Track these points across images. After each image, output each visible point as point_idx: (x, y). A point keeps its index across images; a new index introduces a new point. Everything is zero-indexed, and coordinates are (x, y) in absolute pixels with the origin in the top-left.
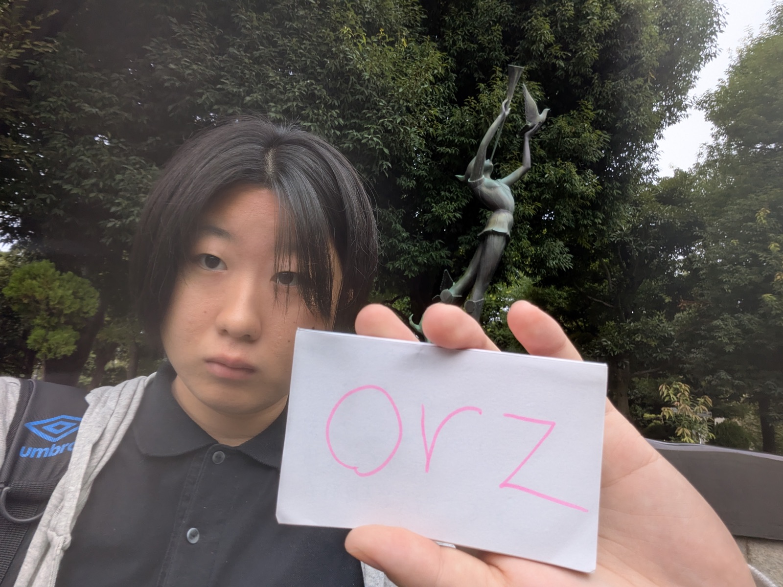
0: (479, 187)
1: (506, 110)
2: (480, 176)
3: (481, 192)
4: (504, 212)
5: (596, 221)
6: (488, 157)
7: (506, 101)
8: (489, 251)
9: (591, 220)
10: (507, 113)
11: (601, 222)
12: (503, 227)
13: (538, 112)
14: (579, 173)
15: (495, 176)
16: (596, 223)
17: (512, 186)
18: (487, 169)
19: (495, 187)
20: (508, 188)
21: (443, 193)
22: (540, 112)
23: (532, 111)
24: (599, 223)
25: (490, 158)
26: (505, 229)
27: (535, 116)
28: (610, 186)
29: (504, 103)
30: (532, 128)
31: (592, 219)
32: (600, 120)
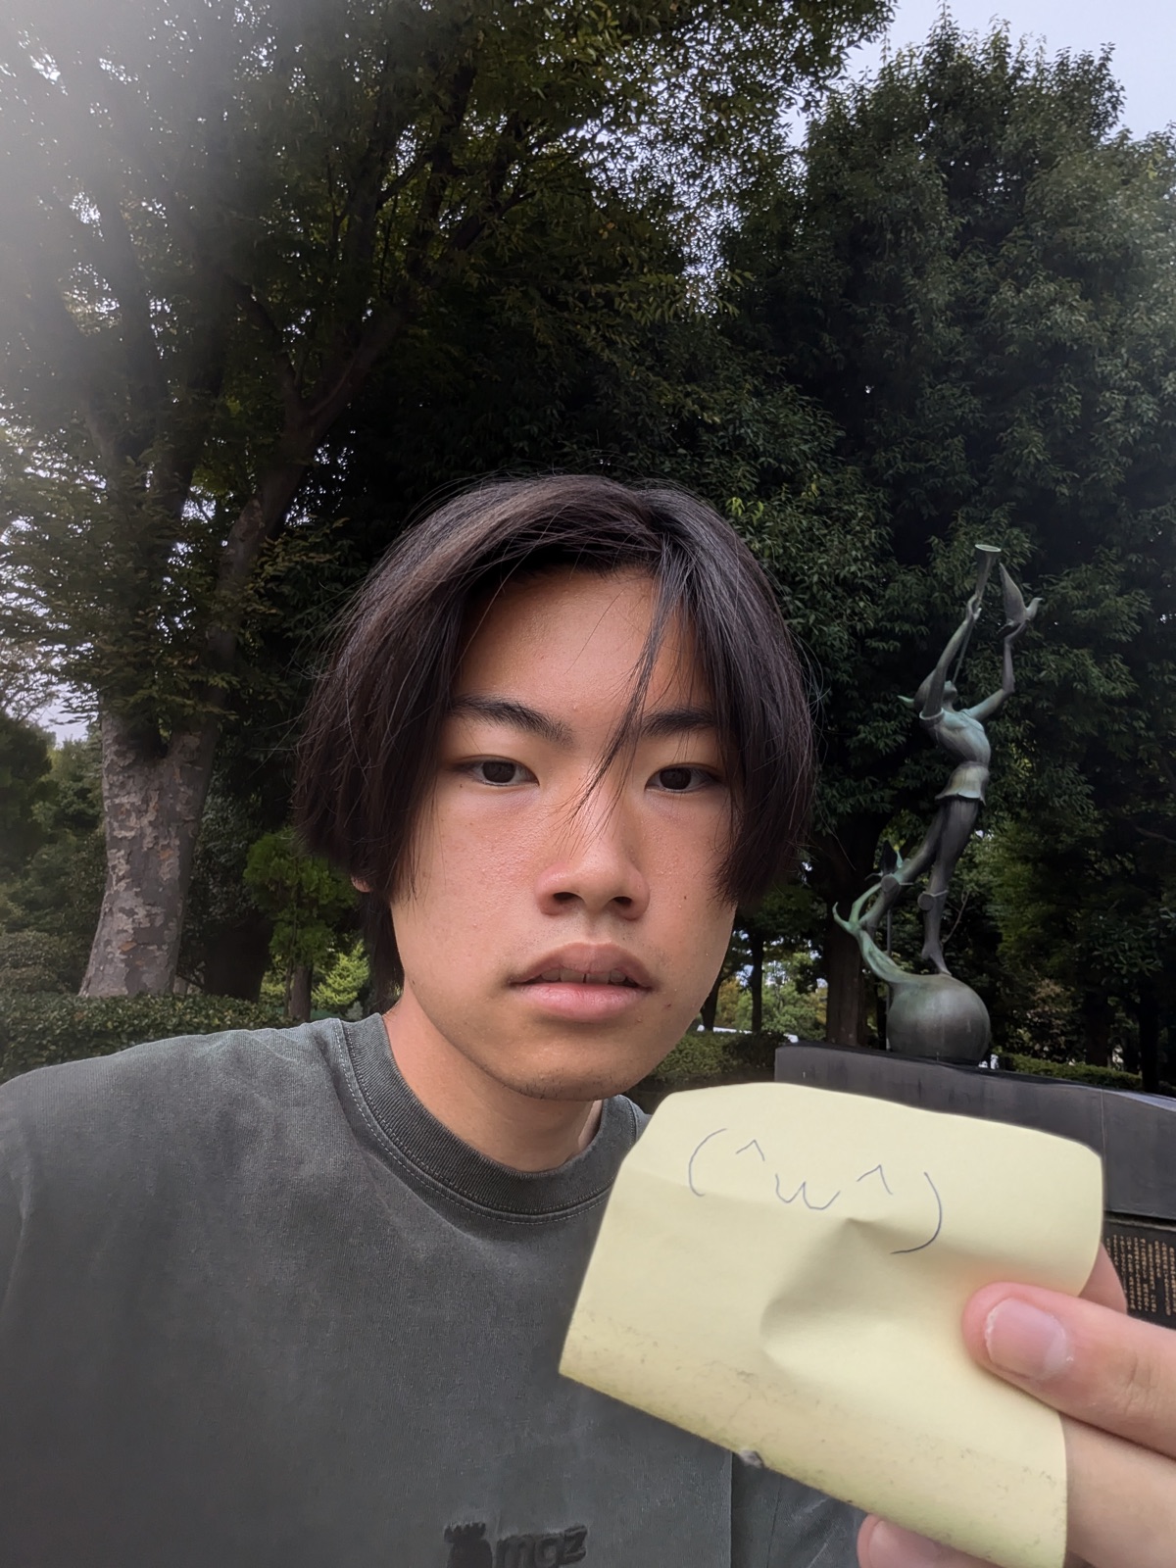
0: (936, 727)
1: (974, 611)
2: (939, 710)
3: (940, 734)
4: (974, 766)
5: (1135, 724)
6: (949, 677)
7: (973, 598)
8: (953, 823)
9: (1126, 723)
10: (976, 616)
11: (1143, 725)
12: (974, 789)
13: (1023, 603)
14: (1098, 663)
15: (958, 707)
16: (1135, 728)
17: (984, 719)
18: (948, 696)
19: (960, 729)
20: (980, 726)
21: (876, 706)
22: (1027, 605)
23: (1016, 602)
24: (1141, 728)
25: (951, 680)
26: (975, 794)
27: (1019, 610)
28: (1158, 668)
29: (970, 602)
30: (1015, 628)
31: (1128, 720)
32: (1134, 570)
